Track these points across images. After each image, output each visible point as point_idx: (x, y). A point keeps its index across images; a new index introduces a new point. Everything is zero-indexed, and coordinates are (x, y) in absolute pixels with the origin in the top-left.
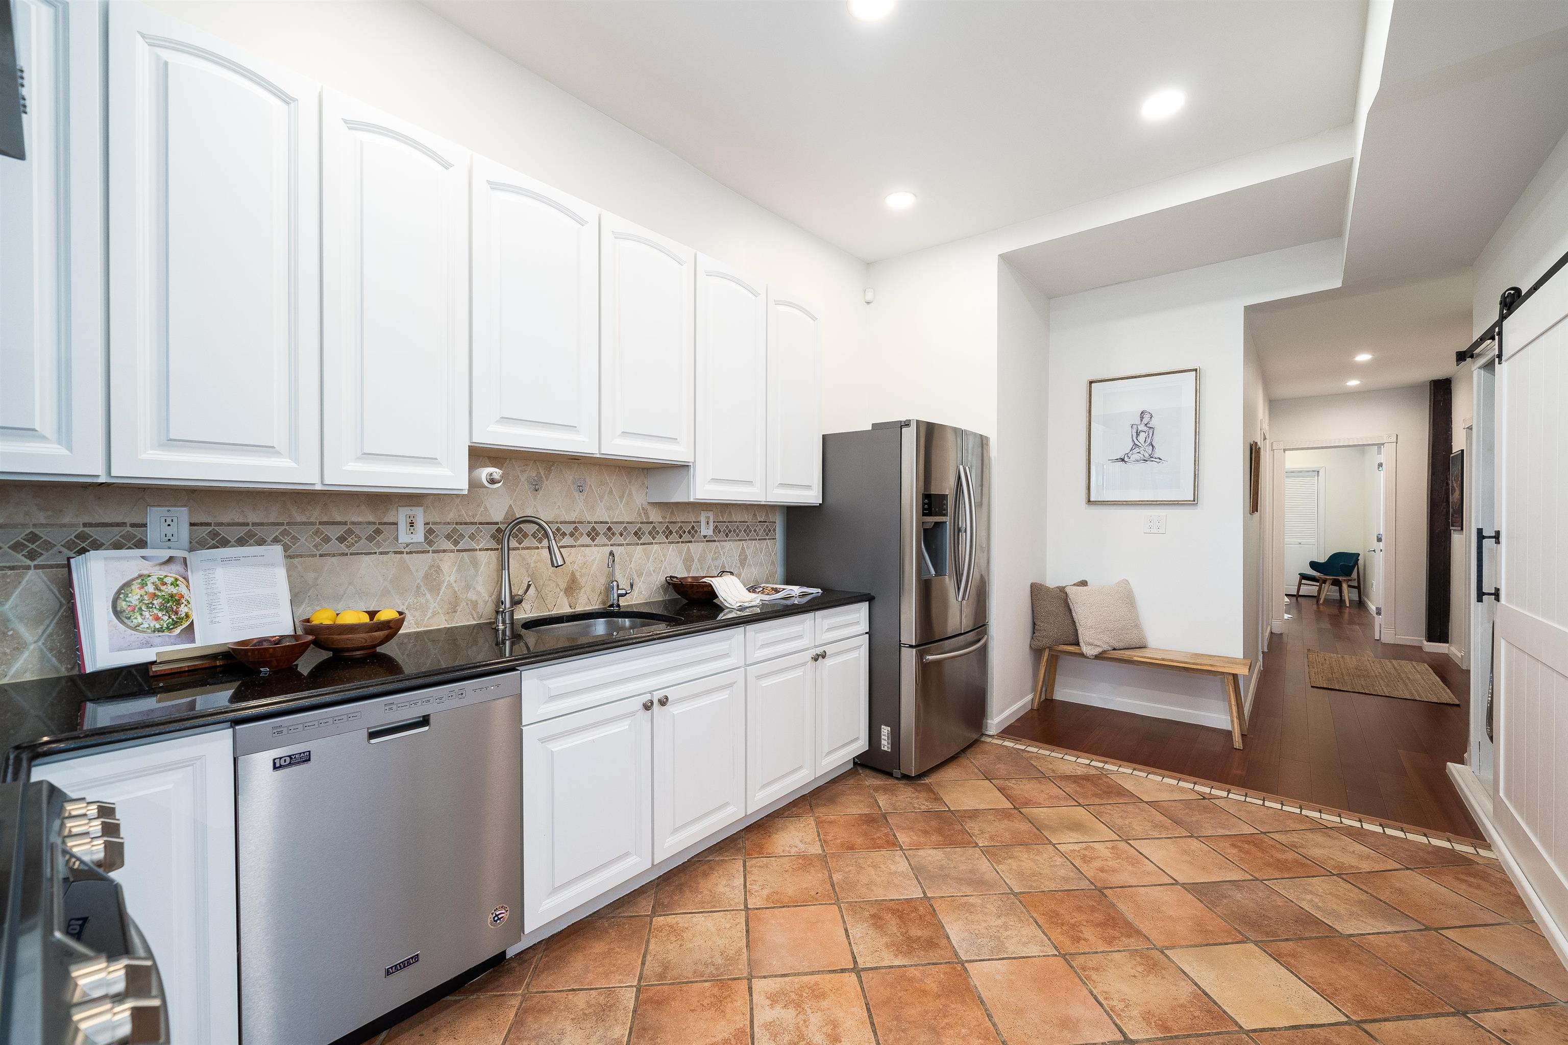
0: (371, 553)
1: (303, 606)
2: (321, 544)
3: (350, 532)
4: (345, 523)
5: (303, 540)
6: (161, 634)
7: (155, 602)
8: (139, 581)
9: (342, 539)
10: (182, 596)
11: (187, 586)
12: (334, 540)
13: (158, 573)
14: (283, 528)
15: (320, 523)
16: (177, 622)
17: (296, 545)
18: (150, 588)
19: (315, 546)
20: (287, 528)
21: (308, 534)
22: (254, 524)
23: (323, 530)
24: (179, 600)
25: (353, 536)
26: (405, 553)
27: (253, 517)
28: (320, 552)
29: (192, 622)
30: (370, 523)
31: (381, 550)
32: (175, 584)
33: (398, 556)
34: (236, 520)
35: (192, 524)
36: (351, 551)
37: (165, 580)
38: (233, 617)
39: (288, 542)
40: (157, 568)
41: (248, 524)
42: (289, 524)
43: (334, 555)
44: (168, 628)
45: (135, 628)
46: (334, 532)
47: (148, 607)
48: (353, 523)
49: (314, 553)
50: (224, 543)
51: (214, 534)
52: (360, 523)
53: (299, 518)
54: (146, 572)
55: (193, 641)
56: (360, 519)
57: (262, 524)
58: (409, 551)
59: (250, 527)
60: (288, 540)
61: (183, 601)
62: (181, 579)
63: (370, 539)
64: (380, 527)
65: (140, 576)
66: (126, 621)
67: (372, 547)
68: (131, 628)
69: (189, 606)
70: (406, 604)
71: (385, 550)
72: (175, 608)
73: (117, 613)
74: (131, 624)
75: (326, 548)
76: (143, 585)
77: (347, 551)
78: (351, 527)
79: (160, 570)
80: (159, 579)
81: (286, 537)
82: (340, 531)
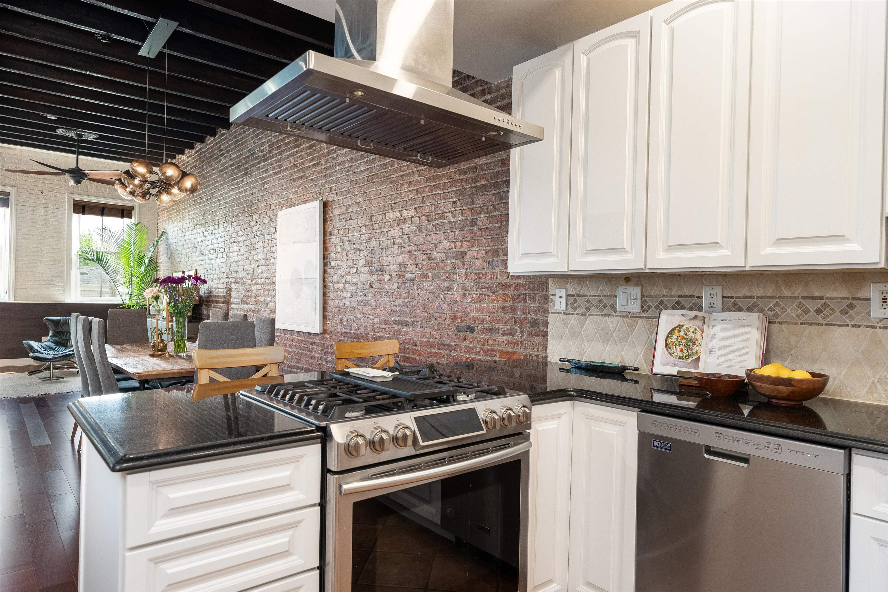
0: (843, 325)
1: (787, 362)
2: (801, 315)
3: (826, 305)
4: (822, 298)
5: (789, 310)
6: (682, 360)
7: (683, 341)
8: (678, 328)
9: (819, 311)
10: (697, 340)
11: (701, 335)
12: (812, 311)
13: (687, 324)
14: (775, 301)
15: (803, 298)
16: (690, 355)
17: (785, 314)
18: (682, 333)
19: (797, 316)
20: (778, 300)
21: (793, 306)
22: (758, 298)
23: (804, 303)
24: (694, 342)
25: (828, 309)
26: (878, 327)
27: (758, 292)
28: (801, 321)
29: (699, 357)
30: (843, 298)
31: (853, 323)
32: (694, 332)
33: (871, 330)
34: (747, 295)
35: (724, 297)
36: (826, 322)
37: (690, 329)
38: (720, 358)
39: (779, 312)
40: (688, 322)
41: (753, 298)
42: (779, 298)
43: (811, 324)
44: (685, 357)
45: (671, 355)
46: (812, 306)
47: (679, 344)
48: (829, 298)
49: (796, 321)
50: (740, 310)
51: (735, 304)
52: (834, 298)
53: (787, 293)
54: (682, 324)
55: (697, 368)
56: (835, 295)
57: (762, 298)
58: (882, 326)
59: (755, 300)
60: (779, 310)
61: (697, 343)
62: (698, 329)
63: (844, 312)
64: (853, 302)
65: (679, 325)
66: (669, 349)
67: (845, 320)
68: (669, 353)
69: (700, 347)
70: (878, 376)
71: (857, 324)
72: (691, 346)
73: (667, 345)
74: (670, 352)
75: (805, 318)
76: (680, 331)
77: (822, 321)
78: (827, 301)
79: (689, 323)
80: (687, 328)
81: (777, 308)
82: (819, 304)
